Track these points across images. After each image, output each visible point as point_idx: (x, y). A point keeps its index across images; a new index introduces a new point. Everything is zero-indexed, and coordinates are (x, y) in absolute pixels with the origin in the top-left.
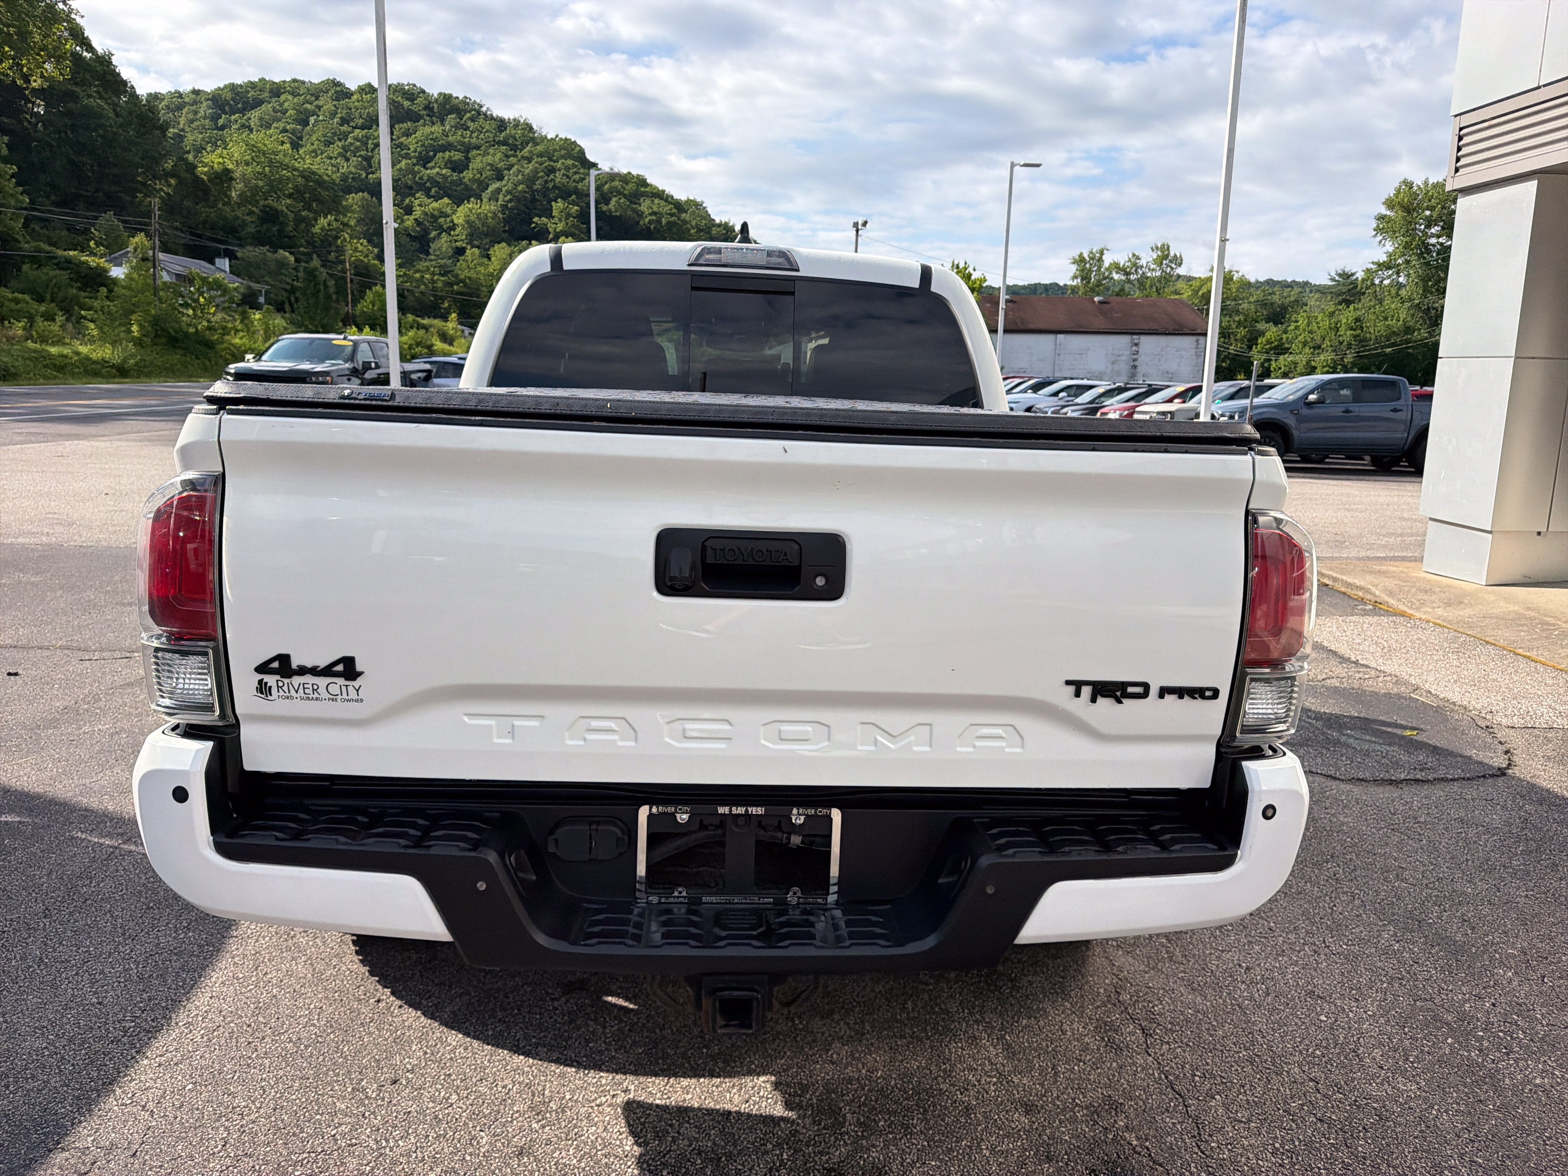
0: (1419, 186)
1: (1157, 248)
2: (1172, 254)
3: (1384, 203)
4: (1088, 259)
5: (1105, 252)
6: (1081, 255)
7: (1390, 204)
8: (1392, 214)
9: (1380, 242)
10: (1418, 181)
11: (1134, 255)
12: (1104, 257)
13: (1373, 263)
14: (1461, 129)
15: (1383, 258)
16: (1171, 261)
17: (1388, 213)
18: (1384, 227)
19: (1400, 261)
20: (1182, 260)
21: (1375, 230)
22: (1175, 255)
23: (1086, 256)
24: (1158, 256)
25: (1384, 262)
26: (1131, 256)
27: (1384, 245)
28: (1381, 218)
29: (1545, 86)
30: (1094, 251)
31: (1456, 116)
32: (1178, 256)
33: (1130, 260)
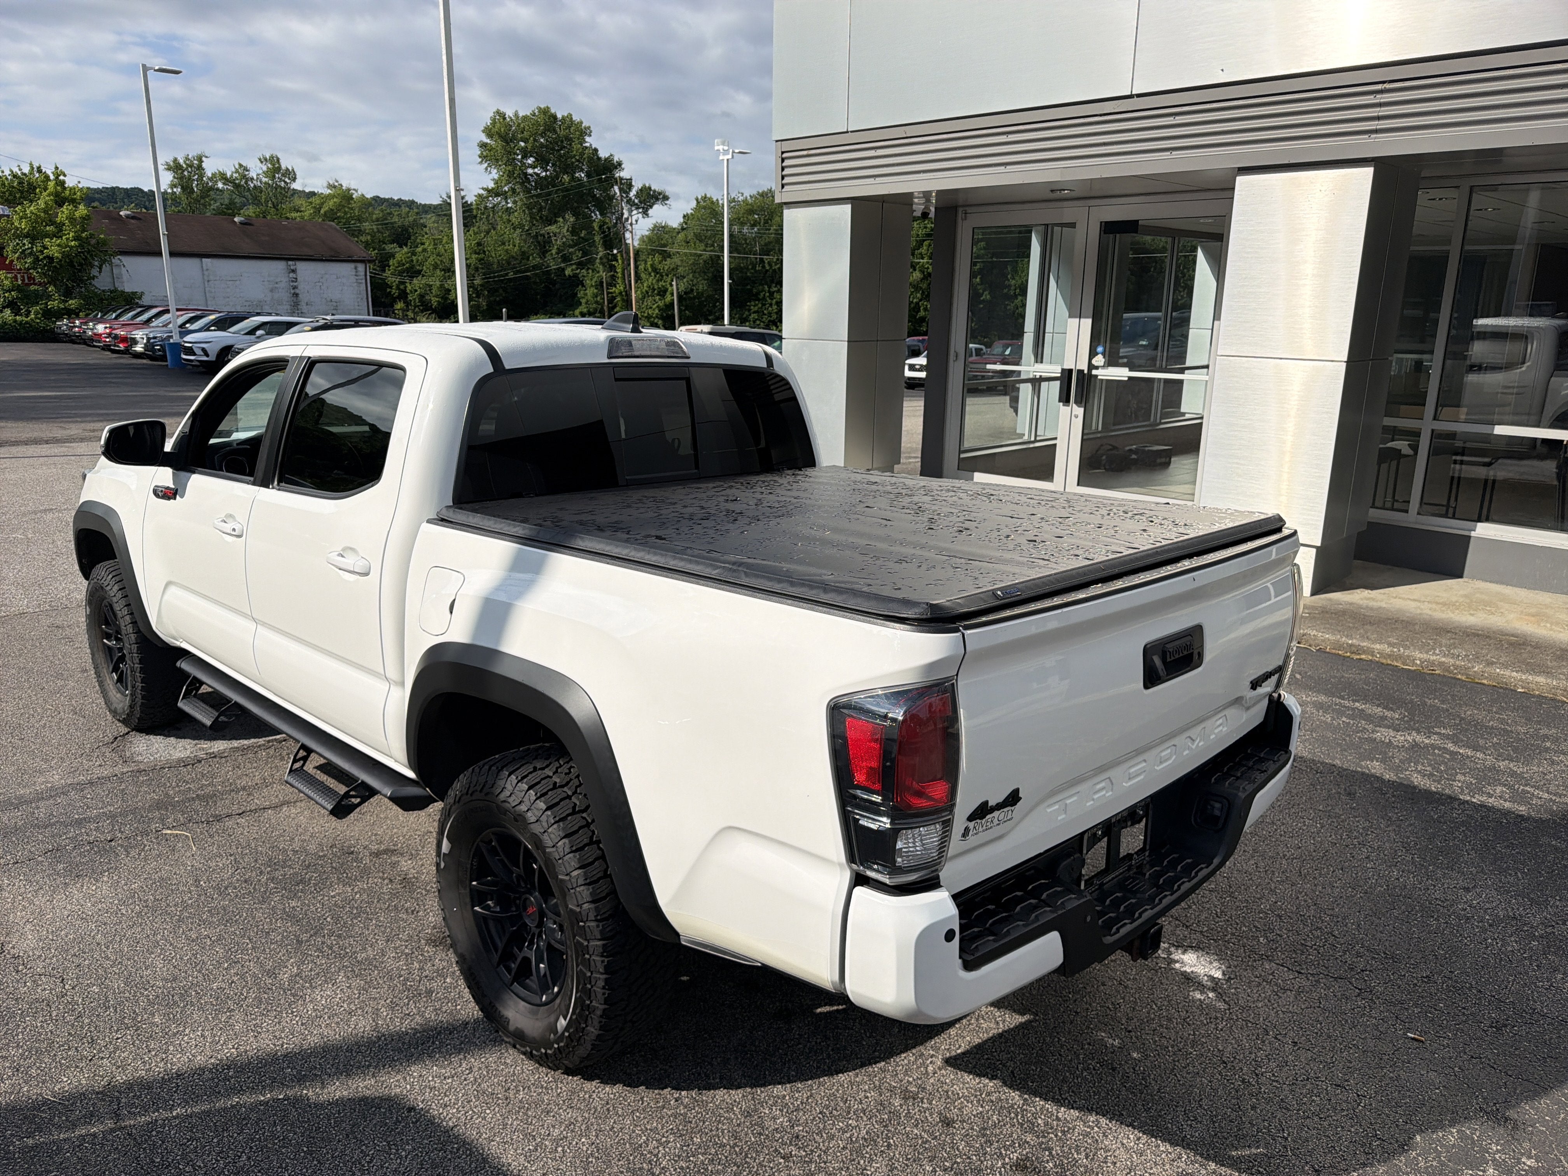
0: (510, 118)
1: (266, 160)
2: (283, 167)
3: (483, 131)
4: (184, 166)
5: (204, 159)
6: (175, 160)
7: (488, 132)
8: (493, 143)
9: (486, 169)
10: (509, 113)
11: (241, 165)
12: (204, 165)
13: (483, 189)
14: (783, 153)
15: (491, 185)
16: (283, 175)
17: (488, 141)
18: (487, 155)
19: (506, 189)
20: (295, 174)
21: (480, 157)
22: (287, 169)
23: (181, 161)
24: (268, 168)
25: (493, 189)
26: (237, 167)
27: (490, 173)
28: (483, 145)
29: (852, 132)
30: (190, 157)
31: (777, 141)
32: (290, 169)
33: (237, 171)
